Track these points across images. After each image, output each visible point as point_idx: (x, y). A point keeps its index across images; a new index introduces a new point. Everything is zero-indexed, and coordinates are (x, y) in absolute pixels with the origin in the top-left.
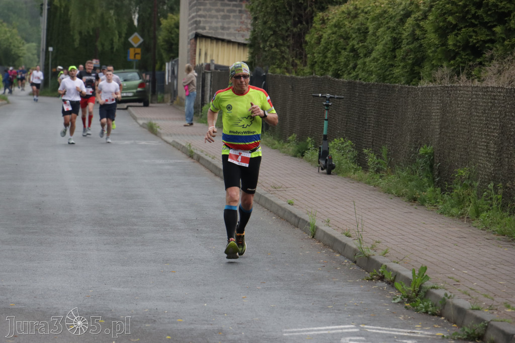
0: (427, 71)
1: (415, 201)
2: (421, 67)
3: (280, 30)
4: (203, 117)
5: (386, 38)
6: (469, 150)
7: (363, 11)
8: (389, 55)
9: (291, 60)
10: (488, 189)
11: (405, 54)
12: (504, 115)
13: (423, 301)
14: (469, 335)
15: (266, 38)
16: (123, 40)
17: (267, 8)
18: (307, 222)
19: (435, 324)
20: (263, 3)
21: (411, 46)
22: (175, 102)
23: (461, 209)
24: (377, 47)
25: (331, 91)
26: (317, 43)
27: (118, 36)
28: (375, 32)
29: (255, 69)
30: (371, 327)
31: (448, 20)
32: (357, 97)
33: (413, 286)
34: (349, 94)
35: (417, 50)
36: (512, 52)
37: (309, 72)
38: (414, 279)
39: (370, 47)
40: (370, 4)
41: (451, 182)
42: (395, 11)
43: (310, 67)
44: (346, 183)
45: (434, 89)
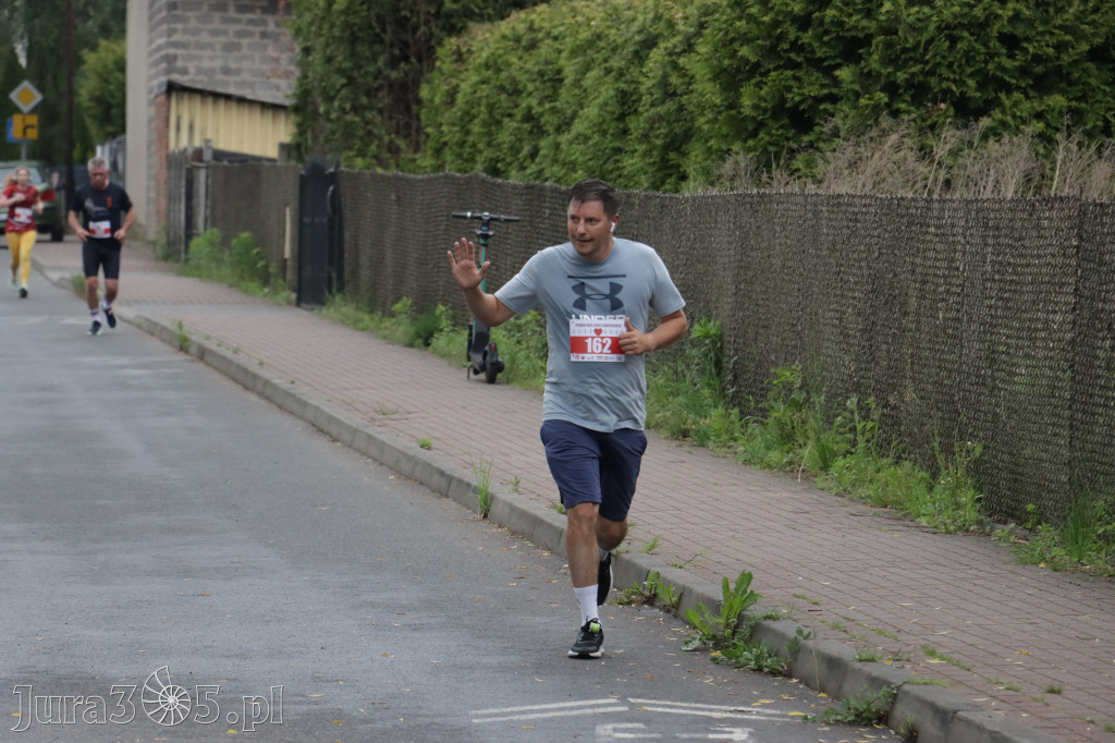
0: (695, 163)
1: (685, 436)
2: (684, 154)
3: (361, 76)
4: (192, 263)
5: (604, 93)
6: (800, 328)
7: (548, 34)
8: (612, 127)
9: (386, 139)
10: (846, 410)
11: (647, 126)
12: (876, 254)
13: (750, 645)
14: (858, 715)
15: (332, 93)
17: (332, 26)
18: (469, 485)
19: (782, 692)
20: (323, 18)
21: (661, 109)
23: (788, 452)
24: (586, 110)
25: (488, 205)
26: (446, 103)
28: (579, 80)
29: (307, 158)
30: (652, 702)
31: (740, 54)
32: (548, 218)
33: (725, 615)
34: (528, 213)
35: (672, 118)
36: (876, 119)
37: (431, 166)
38: (726, 599)
39: (569, 112)
40: (564, 18)
41: (762, 396)
42: (622, 35)
43: (433, 155)
44: (531, 401)
45: (719, 200)
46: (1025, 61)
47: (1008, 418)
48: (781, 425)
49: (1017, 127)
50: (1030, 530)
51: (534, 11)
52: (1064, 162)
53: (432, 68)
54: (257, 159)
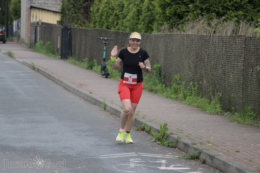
0: (155, 26)
1: (152, 91)
2: (153, 25)
3: (77, 5)
4: (36, 49)
5: (134, 10)
6: (179, 66)
8: (136, 18)
9: (82, 20)
10: (190, 85)
11: (144, 18)
12: (197, 49)
13: (167, 141)
14: (192, 157)
15: (70, 9)
18: (101, 102)
19: (174, 151)
21: (147, 14)
22: (19, 41)
23: (176, 95)
24: (129, 14)
25: (106, 36)
26: (97, 12)
28: (128, 7)
29: (64, 24)
30: (143, 153)
32: (120, 39)
33: (161, 133)
34: (116, 38)
35: (150, 16)
36: (198, 17)
37: (93, 27)
38: (161, 129)
39: (126, 14)
41: (170, 82)
43: (93, 24)
44: (116, 82)
45: (161, 36)
46: (233, 3)
47: (228, 87)
48: (175, 88)
49: (231, 19)
50: (233, 114)
52: (242, 27)
53: (93, 3)
54: (52, 24)
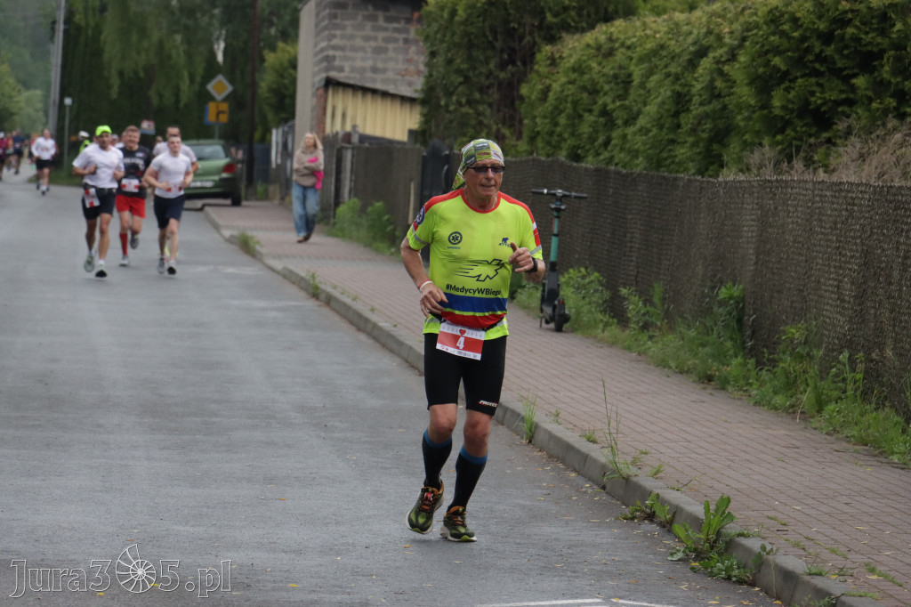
0: (734, 153)
1: (709, 381)
2: (725, 146)
3: (476, 76)
4: (337, 226)
5: (663, 94)
6: (806, 294)
7: (623, 44)
8: (668, 123)
9: (494, 128)
10: (839, 362)
11: (696, 122)
12: (869, 233)
13: (724, 558)
15: (451, 89)
16: (196, 87)
17: (453, 34)
18: (519, 415)
19: (743, 599)
20: (447, 28)
21: (707, 108)
23: (791, 397)
24: (648, 108)
25: (565, 185)
26: (541, 100)
27: (187, 81)
28: (645, 82)
29: (430, 143)
30: (631, 602)
31: (773, 63)
32: (612, 196)
33: (705, 532)
34: (596, 191)
35: (717, 116)
36: (884, 121)
37: (526, 151)
38: (706, 518)
39: (635, 109)
40: (636, 31)
41: (774, 349)
42: (680, 46)
43: (528, 142)
44: (588, 347)
45: (746, 185)
48: (787, 374)
51: (612, 25)
53: (532, 71)
54: (391, 142)
